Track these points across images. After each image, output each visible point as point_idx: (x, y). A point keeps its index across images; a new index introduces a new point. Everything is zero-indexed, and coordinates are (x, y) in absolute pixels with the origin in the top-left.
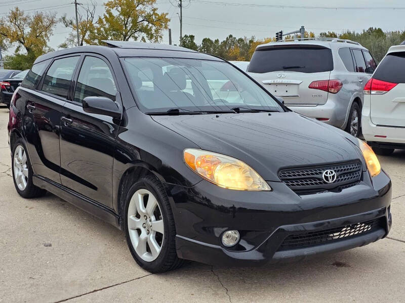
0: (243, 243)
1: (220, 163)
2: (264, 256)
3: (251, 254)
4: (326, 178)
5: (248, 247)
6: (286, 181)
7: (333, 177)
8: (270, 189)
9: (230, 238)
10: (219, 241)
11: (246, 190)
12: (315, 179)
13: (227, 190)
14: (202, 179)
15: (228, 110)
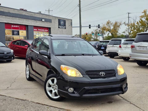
0: (74, 92)
1: (69, 69)
2: (80, 95)
3: (76, 95)
4: (101, 74)
5: (76, 92)
6: (88, 75)
7: (104, 74)
8: (82, 77)
9: (71, 90)
10: (67, 90)
11: (76, 77)
12: (97, 74)
13: (70, 77)
14: (64, 73)
15: (81, 55)
